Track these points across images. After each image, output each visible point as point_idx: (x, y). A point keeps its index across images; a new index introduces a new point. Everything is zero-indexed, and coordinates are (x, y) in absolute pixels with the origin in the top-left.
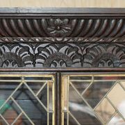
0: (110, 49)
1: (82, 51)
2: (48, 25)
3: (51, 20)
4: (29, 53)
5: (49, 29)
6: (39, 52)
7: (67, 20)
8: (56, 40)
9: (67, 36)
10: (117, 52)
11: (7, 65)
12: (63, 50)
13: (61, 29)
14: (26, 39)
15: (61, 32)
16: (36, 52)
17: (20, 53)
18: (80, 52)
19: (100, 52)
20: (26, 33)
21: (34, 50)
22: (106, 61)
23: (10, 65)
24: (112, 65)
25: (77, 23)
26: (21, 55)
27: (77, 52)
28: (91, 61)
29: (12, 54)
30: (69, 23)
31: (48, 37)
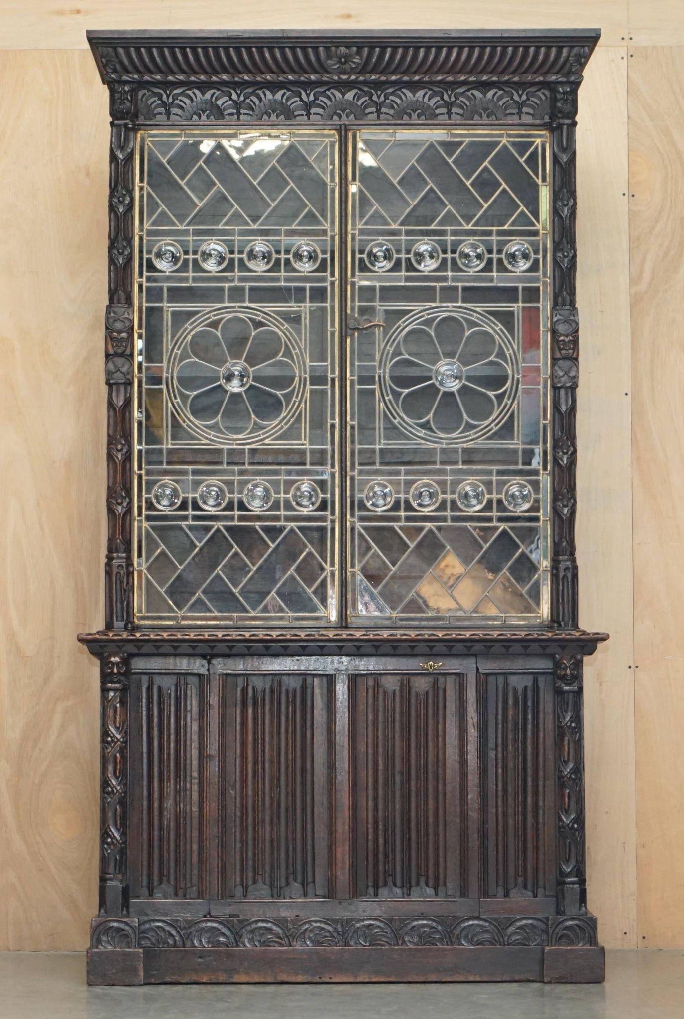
0: (420, 93)
1: (379, 97)
2: (329, 57)
3: (333, 49)
4: (301, 100)
5: (329, 62)
6: (316, 98)
7: (355, 49)
8: (339, 78)
9: (355, 73)
10: (429, 99)
11: (269, 116)
12: (350, 95)
13: (346, 62)
14: (296, 76)
15: (347, 67)
16: (312, 98)
17: (288, 99)
18: (375, 98)
19: (404, 98)
20: (296, 68)
21: (308, 95)
22: (414, 112)
23: (273, 117)
24: (423, 117)
25: (370, 55)
26: (289, 103)
27: (371, 98)
28: (392, 112)
29: (275, 101)
30: (359, 53)
31: (327, 72)
